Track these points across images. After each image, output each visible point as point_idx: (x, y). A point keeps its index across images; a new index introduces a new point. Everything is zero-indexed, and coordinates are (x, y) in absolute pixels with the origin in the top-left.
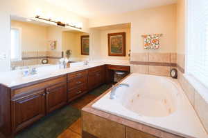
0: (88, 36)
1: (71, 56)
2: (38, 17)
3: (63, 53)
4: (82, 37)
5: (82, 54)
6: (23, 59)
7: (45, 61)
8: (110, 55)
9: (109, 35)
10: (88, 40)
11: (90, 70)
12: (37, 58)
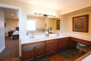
0: (60, 20)
1: (52, 30)
2: (35, 13)
3: (49, 28)
4: (57, 21)
5: (57, 29)
6: (37, 30)
7: (43, 31)
8: (73, 31)
9: (73, 18)
10: (60, 22)
11: (59, 40)
12: (41, 30)
